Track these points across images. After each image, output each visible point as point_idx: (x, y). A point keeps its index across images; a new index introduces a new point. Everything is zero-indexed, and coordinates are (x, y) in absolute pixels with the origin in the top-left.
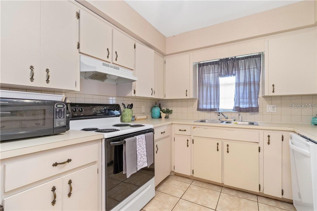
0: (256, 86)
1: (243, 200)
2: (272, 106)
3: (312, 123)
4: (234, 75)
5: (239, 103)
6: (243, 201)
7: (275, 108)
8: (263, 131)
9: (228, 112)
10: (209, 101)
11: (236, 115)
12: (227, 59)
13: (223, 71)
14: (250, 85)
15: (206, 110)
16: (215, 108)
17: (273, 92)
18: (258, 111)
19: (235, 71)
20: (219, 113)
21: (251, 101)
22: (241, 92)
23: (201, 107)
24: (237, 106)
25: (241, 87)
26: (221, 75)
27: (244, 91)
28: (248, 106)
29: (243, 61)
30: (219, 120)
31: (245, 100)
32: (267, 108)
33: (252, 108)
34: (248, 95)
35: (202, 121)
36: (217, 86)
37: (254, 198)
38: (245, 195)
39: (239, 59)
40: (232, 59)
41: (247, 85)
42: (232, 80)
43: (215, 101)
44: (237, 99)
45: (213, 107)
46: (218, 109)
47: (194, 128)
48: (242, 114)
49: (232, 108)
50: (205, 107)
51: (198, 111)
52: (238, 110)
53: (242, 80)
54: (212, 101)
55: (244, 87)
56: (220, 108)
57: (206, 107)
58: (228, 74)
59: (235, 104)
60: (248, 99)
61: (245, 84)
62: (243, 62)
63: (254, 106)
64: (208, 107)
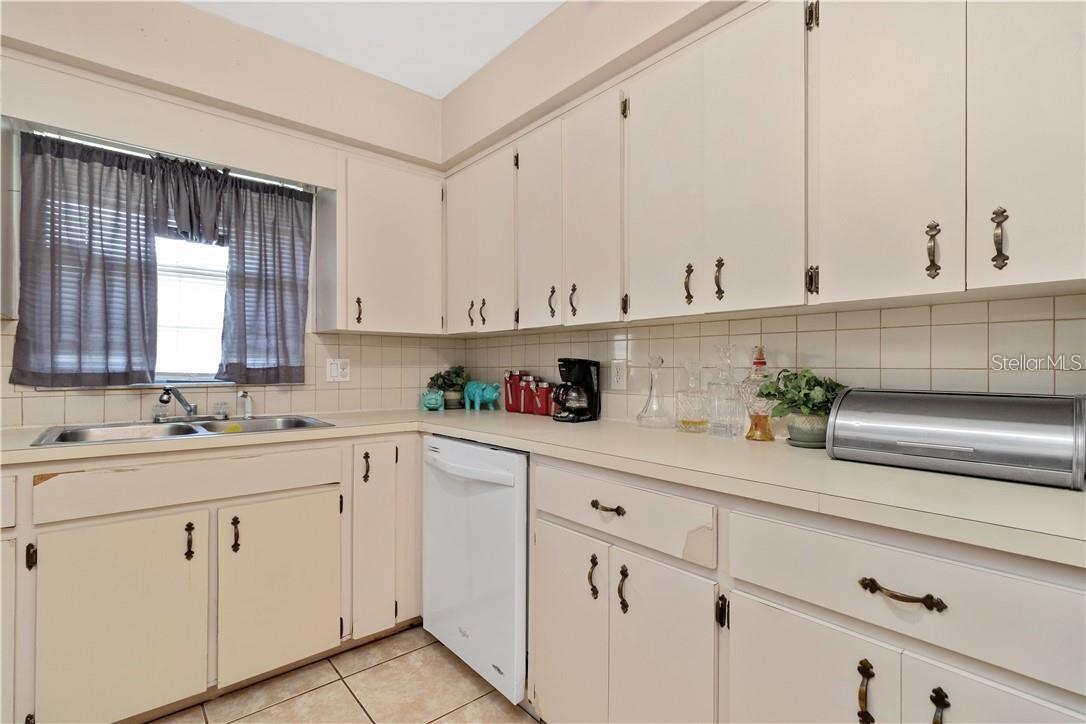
0: (300, 295)
2: (339, 362)
4: (222, 241)
5: (243, 352)
7: (348, 370)
8: (350, 443)
9: (199, 384)
10: (97, 335)
11: (228, 397)
12: (191, 169)
13: (171, 211)
14: (282, 290)
15: (77, 380)
16: (136, 368)
17: (359, 319)
18: (302, 381)
19: (228, 223)
20: (167, 391)
21: (284, 343)
22: (250, 310)
23: (39, 362)
24: (234, 360)
25: (251, 293)
26: (156, 225)
27: (258, 306)
28: (273, 362)
29: (255, 195)
30: (157, 421)
31: (262, 341)
32: (326, 367)
33: (289, 369)
34: (272, 323)
35: (65, 437)
36: (146, 273)
39: (239, 184)
40: (211, 173)
41: (271, 286)
42: (216, 257)
43: (136, 336)
44: (237, 332)
45: (118, 362)
46: (152, 373)
47: (39, 479)
48: (256, 392)
49: (215, 370)
50: (66, 361)
51: (19, 388)
52: (237, 374)
53: (251, 266)
54: (118, 336)
55: (259, 293)
56: (157, 370)
58: (195, 228)
59: (227, 352)
60: (273, 339)
61: (261, 281)
62: (255, 200)
63: (294, 362)
64: (94, 363)
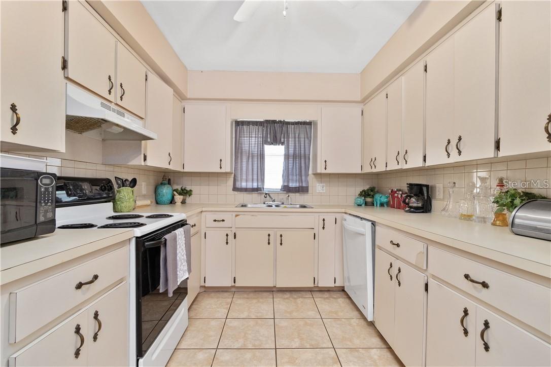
0: (307, 160)
1: (298, 299)
2: (321, 185)
3: (355, 203)
4: (283, 144)
5: (288, 182)
6: (299, 301)
7: (324, 188)
8: (318, 214)
9: (276, 192)
10: (250, 177)
11: (284, 196)
12: (274, 122)
13: (269, 136)
14: (301, 159)
15: (246, 190)
16: (259, 187)
17: (325, 168)
18: (308, 191)
19: (284, 138)
20: (266, 194)
21: (301, 178)
22: (290, 166)
23: (238, 185)
24: (286, 184)
25: (291, 160)
26: (266, 142)
27: (293, 165)
28: (297, 185)
29: (293, 126)
30: (264, 203)
31: (295, 177)
32: (317, 187)
33: (302, 187)
34: (298, 171)
35: (242, 206)
36: (262, 156)
37: (309, 295)
38: (299, 294)
39: (288, 123)
40: (280, 122)
41: (297, 158)
42: (280, 150)
43: (259, 177)
44: (287, 175)
45: (255, 185)
46: (263, 188)
47: (237, 216)
48: (292, 195)
49: (280, 187)
50: (244, 185)
51: (234, 192)
52: (287, 189)
53: (291, 151)
54: (255, 177)
55: (294, 160)
56: (265, 187)
57: (253, 185)
58: (275, 141)
59: (284, 181)
60: (298, 176)
61: (294, 156)
62: (293, 128)
63: (304, 185)
64: (250, 185)
